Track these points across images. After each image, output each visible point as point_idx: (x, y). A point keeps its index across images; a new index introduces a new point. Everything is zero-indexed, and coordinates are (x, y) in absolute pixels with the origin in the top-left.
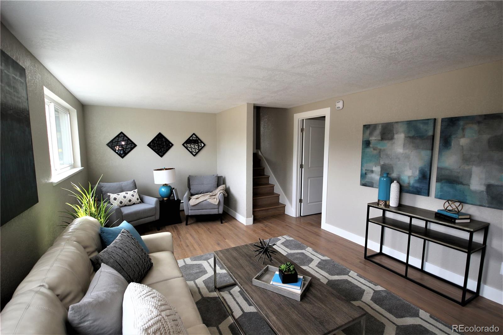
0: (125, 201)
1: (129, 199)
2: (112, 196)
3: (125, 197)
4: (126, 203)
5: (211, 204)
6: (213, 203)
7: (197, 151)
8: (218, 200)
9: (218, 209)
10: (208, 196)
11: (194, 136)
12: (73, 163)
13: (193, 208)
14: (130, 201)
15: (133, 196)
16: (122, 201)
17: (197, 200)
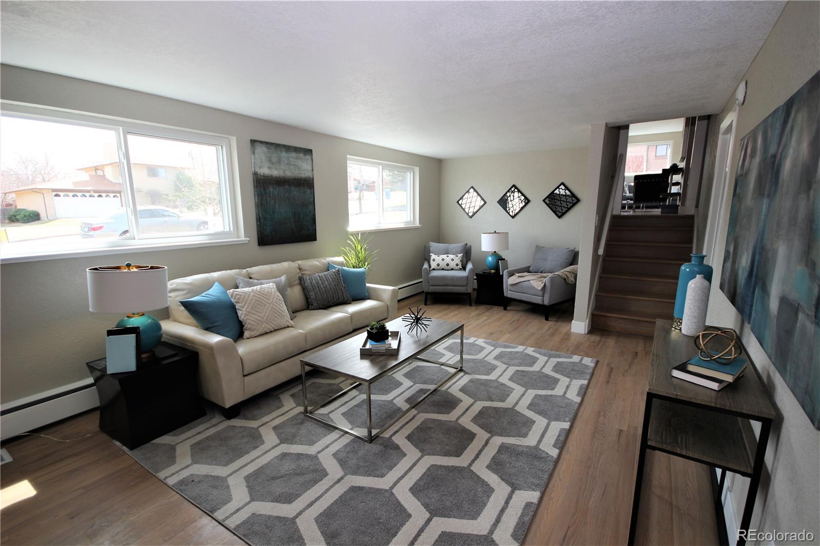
0: (443, 265)
1: (446, 263)
2: (433, 256)
3: (443, 260)
4: (443, 267)
5: (534, 288)
6: (536, 286)
7: (565, 210)
8: (543, 284)
9: (543, 297)
10: (535, 277)
11: (562, 187)
12: (412, 219)
13: (512, 288)
14: (448, 265)
15: (453, 260)
16: (440, 263)
17: (519, 278)
